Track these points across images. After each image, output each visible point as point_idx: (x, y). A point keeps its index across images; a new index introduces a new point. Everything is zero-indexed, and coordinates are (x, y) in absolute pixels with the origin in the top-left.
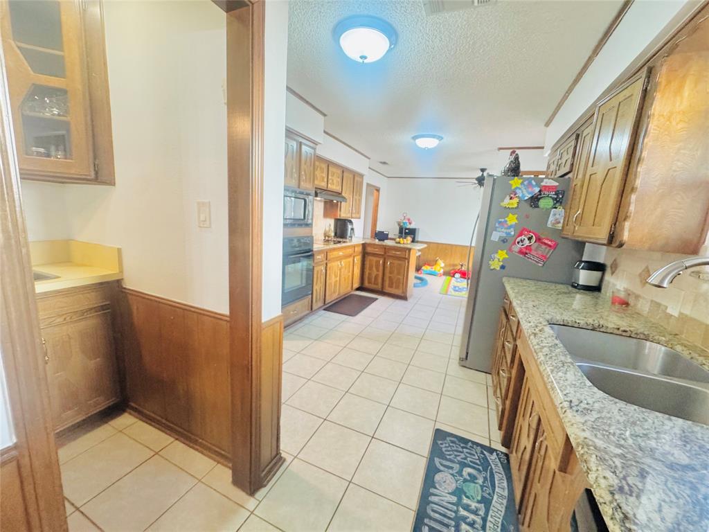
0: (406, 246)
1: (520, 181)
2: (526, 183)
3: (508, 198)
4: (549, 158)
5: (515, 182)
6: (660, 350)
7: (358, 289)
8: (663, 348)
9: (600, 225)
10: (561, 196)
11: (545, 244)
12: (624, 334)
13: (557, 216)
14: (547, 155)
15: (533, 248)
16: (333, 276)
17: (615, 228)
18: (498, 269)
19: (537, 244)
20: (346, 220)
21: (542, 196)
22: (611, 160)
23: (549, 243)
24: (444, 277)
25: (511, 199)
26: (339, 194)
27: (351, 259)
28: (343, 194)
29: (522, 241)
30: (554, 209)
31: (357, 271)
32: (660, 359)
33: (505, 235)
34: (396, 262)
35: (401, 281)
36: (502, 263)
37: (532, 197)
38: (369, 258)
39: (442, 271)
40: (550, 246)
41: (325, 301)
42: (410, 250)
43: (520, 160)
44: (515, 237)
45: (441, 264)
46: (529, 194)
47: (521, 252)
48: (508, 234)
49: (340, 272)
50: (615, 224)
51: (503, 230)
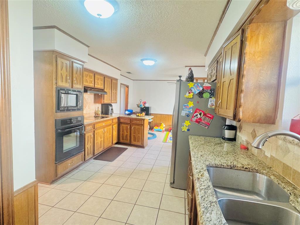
0: (142, 118)
1: (193, 84)
2: (196, 85)
3: (188, 93)
4: (207, 72)
5: (191, 85)
6: (264, 178)
7: (116, 144)
8: (266, 177)
9: (229, 110)
10: (213, 92)
11: (208, 117)
12: (246, 170)
13: (212, 102)
14: (206, 70)
15: (202, 119)
16: (99, 138)
17: (236, 111)
18: (186, 131)
19: (204, 117)
20: (108, 104)
21: (204, 92)
22: (231, 75)
23: (210, 116)
24: (165, 132)
25: (189, 93)
26: (102, 90)
27: (111, 127)
28: (105, 90)
29: (197, 115)
30: (210, 99)
31: (115, 133)
32: (265, 183)
33: (188, 113)
34: (137, 127)
35: (140, 137)
36: (187, 128)
37: (199, 93)
38: (122, 125)
39: (164, 129)
40: (210, 118)
41: (94, 154)
42: (144, 120)
43: (193, 73)
44: (193, 113)
45: (163, 125)
46: (198, 90)
47: (196, 121)
48: (190, 112)
49: (104, 135)
50: (236, 109)
51: (187, 110)
